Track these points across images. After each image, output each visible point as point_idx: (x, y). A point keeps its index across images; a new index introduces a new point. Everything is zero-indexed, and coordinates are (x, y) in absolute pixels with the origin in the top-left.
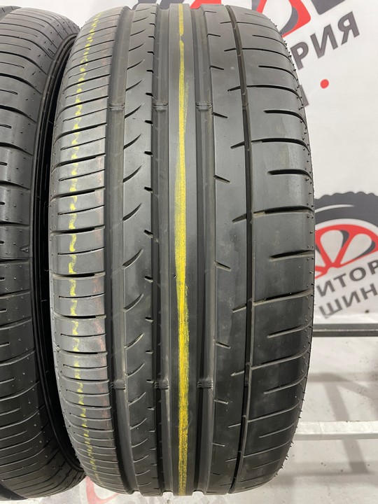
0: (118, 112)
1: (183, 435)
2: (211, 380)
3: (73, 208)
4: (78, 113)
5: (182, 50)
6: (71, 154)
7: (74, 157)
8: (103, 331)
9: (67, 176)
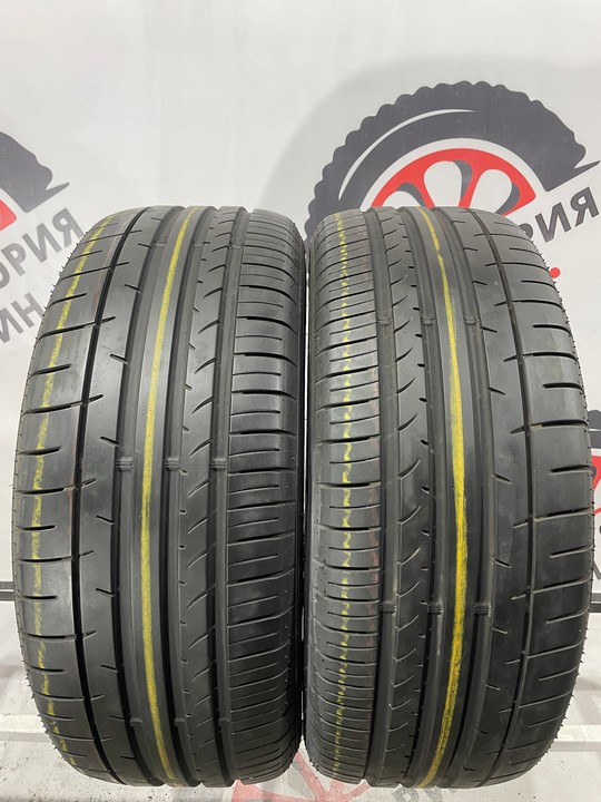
0: (386, 325)
1: (455, 671)
2: (489, 605)
3: (347, 417)
4: (346, 327)
5: (442, 265)
6: (343, 365)
7: (346, 369)
8: (377, 544)
9: (339, 387)
